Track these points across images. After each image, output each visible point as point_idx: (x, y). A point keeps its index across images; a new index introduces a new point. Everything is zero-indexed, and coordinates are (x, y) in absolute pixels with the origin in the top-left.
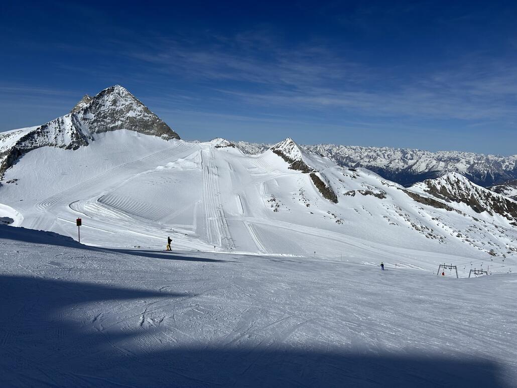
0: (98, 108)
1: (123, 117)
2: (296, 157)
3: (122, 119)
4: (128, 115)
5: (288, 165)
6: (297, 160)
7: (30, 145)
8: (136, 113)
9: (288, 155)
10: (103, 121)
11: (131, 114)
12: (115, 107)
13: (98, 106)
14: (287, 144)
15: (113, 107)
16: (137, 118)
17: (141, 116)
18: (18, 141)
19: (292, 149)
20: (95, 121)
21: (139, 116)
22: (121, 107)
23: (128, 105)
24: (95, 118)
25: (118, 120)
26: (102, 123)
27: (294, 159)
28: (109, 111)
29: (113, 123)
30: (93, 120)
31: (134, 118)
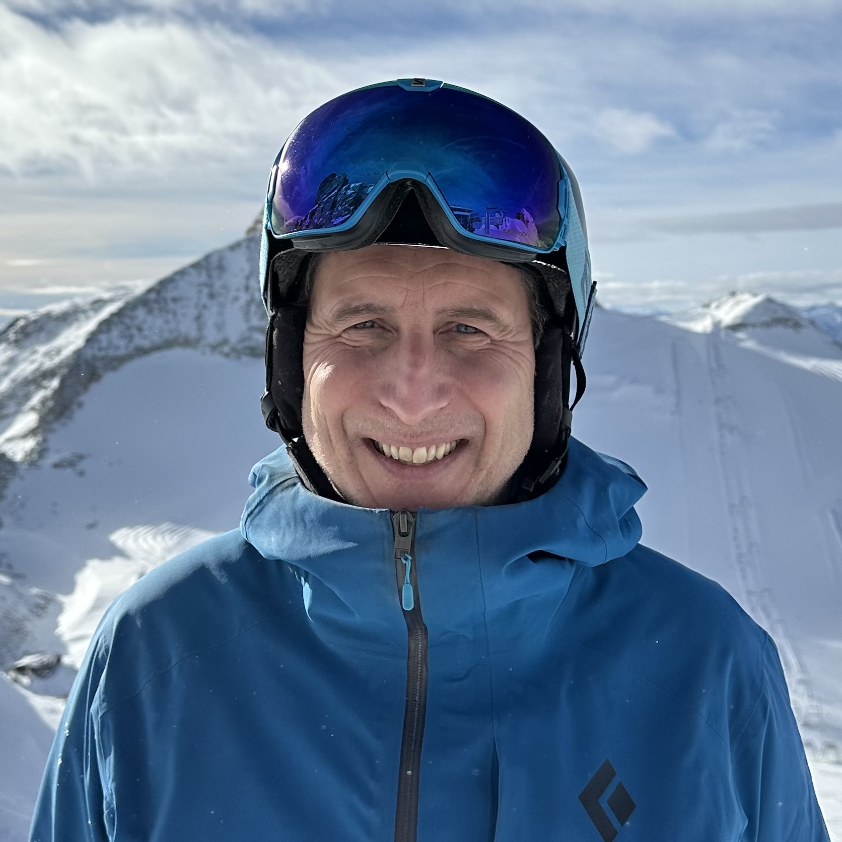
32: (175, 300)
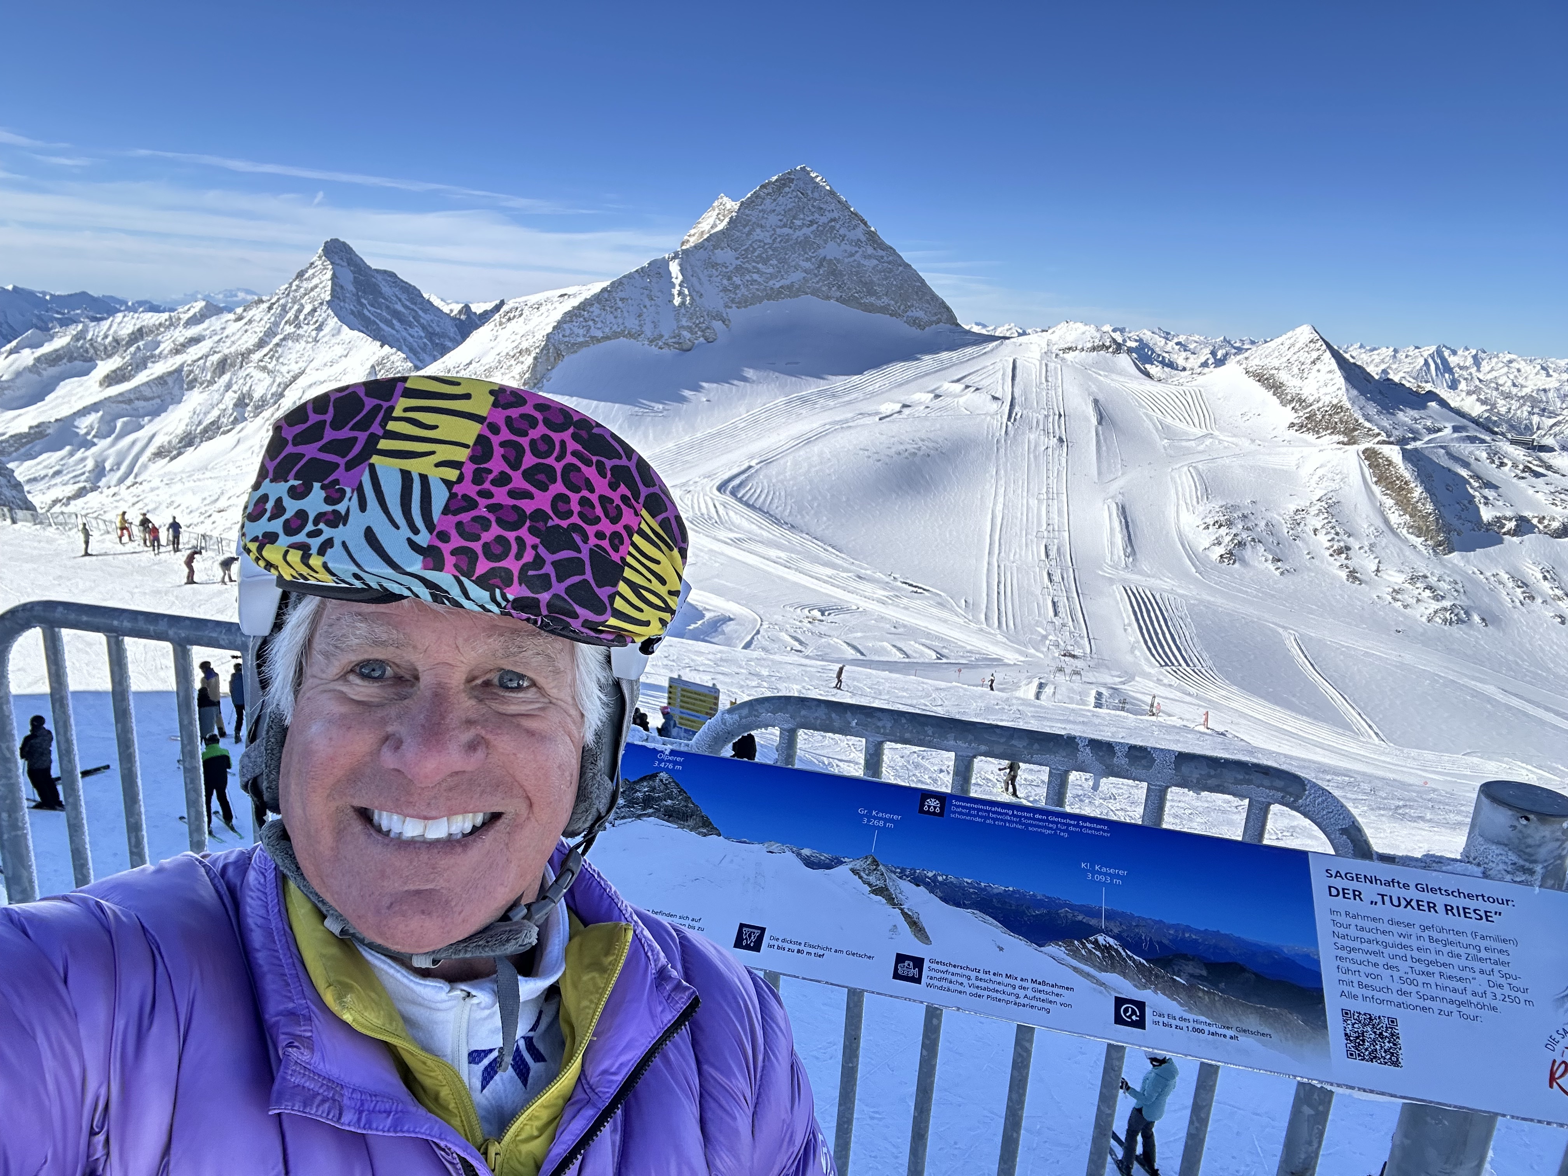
0: (749, 234)
1: (807, 260)
2: (1323, 390)
3: (808, 265)
4: (824, 252)
5: (1288, 415)
6: (1326, 400)
7: (581, 332)
8: (843, 248)
9: (1292, 384)
10: (758, 271)
11: (831, 250)
12: (790, 231)
13: (747, 229)
14: (1297, 346)
15: (786, 230)
16: (846, 260)
17: (857, 257)
18: (559, 322)
19: (1314, 362)
20: (738, 269)
21: (853, 255)
22: (806, 232)
23: (824, 226)
24: (739, 262)
25: (796, 268)
26: (756, 276)
27: (1316, 396)
28: (774, 240)
29: (783, 278)
30: (731, 268)
31: (838, 261)
32: (622, 299)
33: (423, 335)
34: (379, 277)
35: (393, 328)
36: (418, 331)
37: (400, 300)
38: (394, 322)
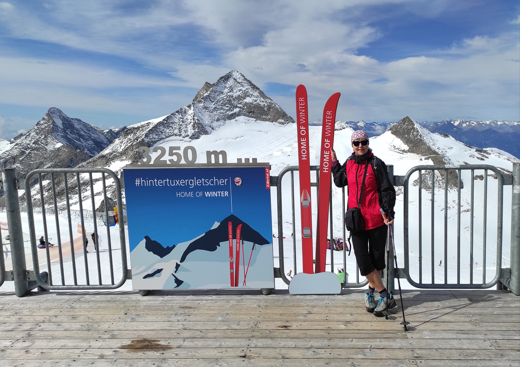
0: (218, 96)
1: (241, 103)
3: (240, 106)
4: (245, 101)
7: (157, 137)
8: (252, 98)
10: (222, 109)
11: (248, 100)
12: (232, 94)
13: (217, 94)
16: (254, 103)
17: (258, 101)
18: (147, 134)
19: (412, 129)
20: (215, 109)
21: (256, 101)
22: (239, 93)
23: (244, 91)
24: (215, 106)
25: (236, 107)
26: (222, 111)
28: (227, 97)
29: (232, 111)
30: (212, 108)
31: (251, 103)
33: (93, 143)
34: (73, 121)
35: (81, 142)
36: (90, 142)
37: (83, 130)
38: (81, 139)
